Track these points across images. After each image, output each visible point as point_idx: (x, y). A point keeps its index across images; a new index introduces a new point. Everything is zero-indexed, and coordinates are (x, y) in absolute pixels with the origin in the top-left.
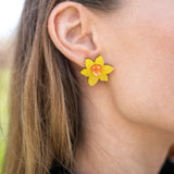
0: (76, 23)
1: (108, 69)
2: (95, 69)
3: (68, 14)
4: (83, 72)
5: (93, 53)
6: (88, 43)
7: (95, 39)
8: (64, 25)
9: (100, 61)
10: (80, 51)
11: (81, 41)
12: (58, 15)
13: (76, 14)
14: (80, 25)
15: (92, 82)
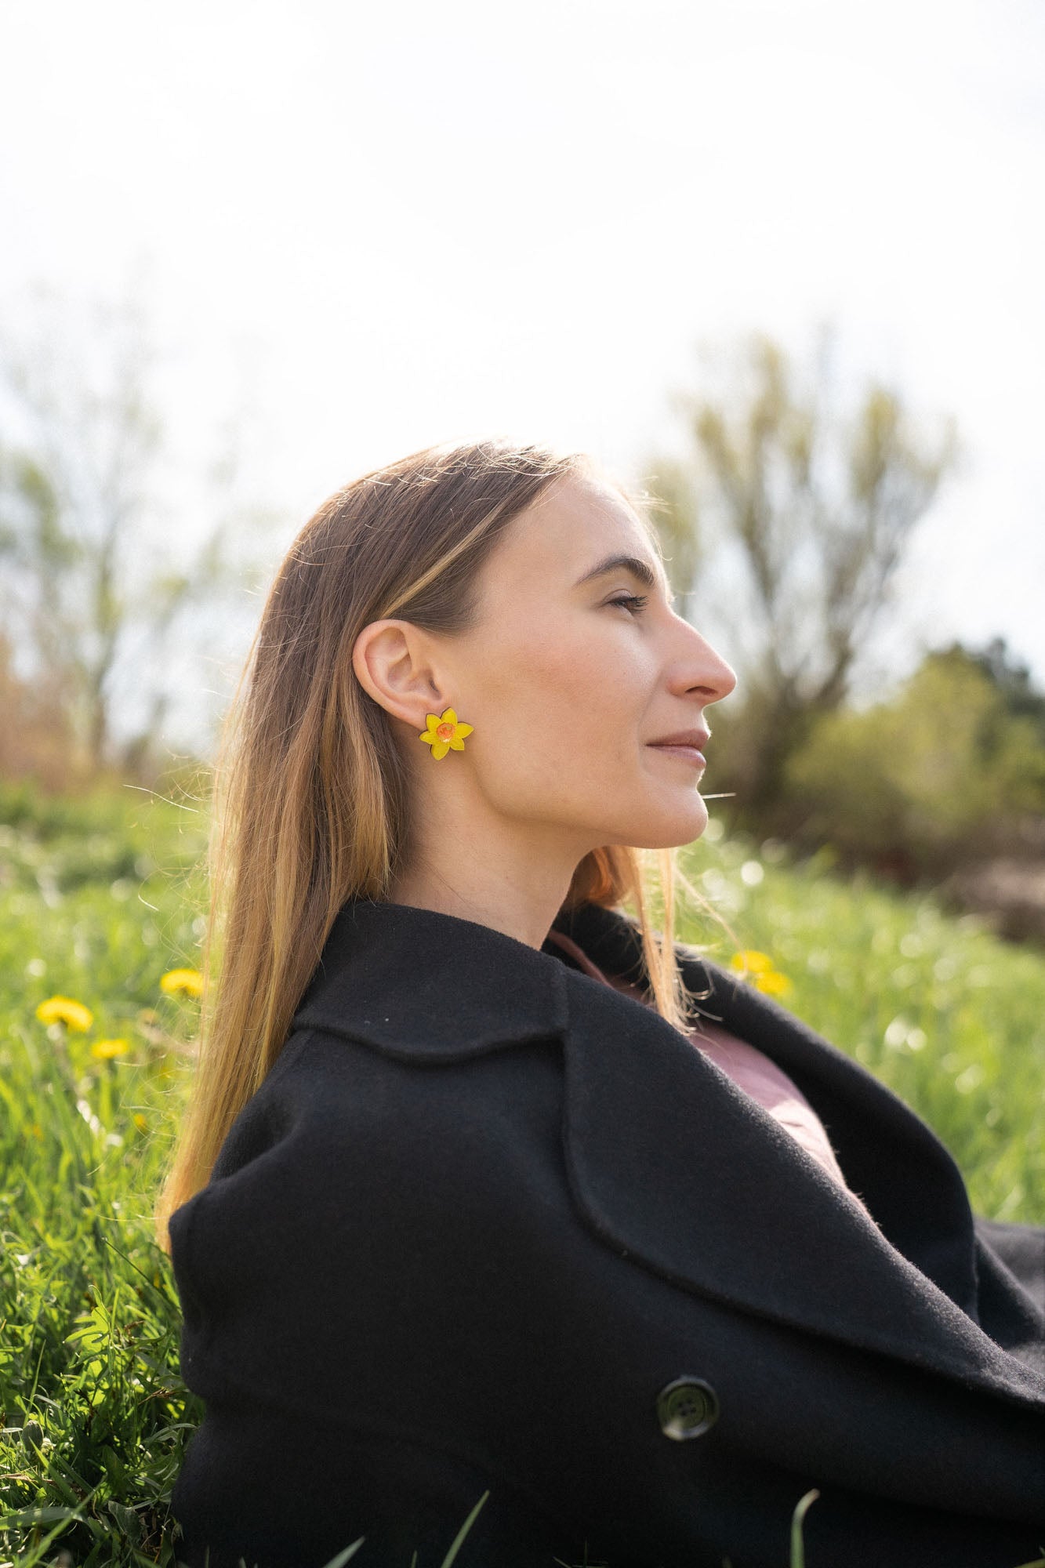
0: (402, 654)
1: (463, 731)
2: (443, 730)
3: (384, 643)
4: (426, 738)
5: (436, 704)
6: (425, 687)
7: (438, 680)
8: (383, 660)
9: (450, 717)
10: (415, 703)
11: (412, 686)
12: (371, 645)
13: (399, 638)
14: (408, 656)
15: (439, 753)
